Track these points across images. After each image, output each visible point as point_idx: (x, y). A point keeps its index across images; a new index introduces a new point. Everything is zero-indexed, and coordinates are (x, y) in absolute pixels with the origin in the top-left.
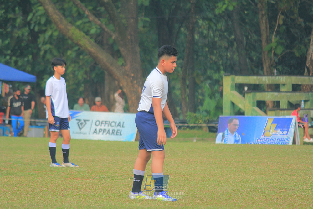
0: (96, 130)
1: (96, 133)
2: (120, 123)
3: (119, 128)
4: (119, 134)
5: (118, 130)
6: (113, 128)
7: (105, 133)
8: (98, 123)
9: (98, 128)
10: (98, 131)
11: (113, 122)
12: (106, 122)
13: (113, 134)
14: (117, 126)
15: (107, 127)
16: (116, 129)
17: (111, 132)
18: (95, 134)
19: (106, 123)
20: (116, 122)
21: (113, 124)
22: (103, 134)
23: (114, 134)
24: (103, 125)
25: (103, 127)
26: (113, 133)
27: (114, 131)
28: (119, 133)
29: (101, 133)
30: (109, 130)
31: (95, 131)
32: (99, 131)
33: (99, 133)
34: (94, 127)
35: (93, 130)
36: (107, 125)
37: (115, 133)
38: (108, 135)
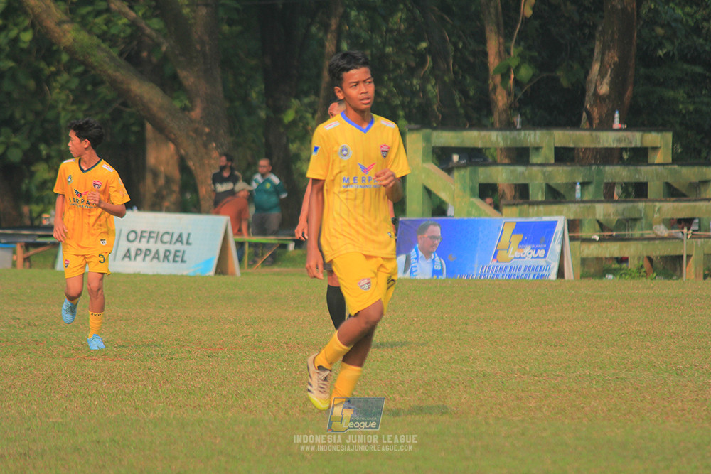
0: (128, 251)
1: (129, 257)
2: (180, 235)
3: (179, 246)
4: (179, 259)
5: (176, 251)
6: (167, 247)
7: (148, 259)
8: (132, 236)
9: (133, 247)
10: (133, 253)
11: (167, 233)
12: (150, 232)
13: (166, 260)
14: (175, 243)
15: (152, 246)
16: (173, 248)
17: (161, 255)
18: (127, 259)
19: (150, 237)
20: (173, 234)
21: (166, 238)
22: (144, 259)
23: (168, 260)
24: (144, 240)
25: (143, 245)
26: (166, 257)
27: (168, 254)
28: (178, 256)
29: (140, 258)
30: (157, 252)
31: (127, 255)
32: (136, 255)
33: (135, 259)
34: (124, 245)
35: (122, 252)
36: (152, 241)
37: (171, 258)
38: (155, 261)
